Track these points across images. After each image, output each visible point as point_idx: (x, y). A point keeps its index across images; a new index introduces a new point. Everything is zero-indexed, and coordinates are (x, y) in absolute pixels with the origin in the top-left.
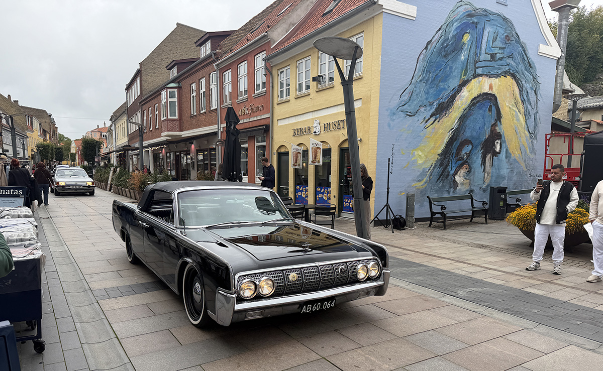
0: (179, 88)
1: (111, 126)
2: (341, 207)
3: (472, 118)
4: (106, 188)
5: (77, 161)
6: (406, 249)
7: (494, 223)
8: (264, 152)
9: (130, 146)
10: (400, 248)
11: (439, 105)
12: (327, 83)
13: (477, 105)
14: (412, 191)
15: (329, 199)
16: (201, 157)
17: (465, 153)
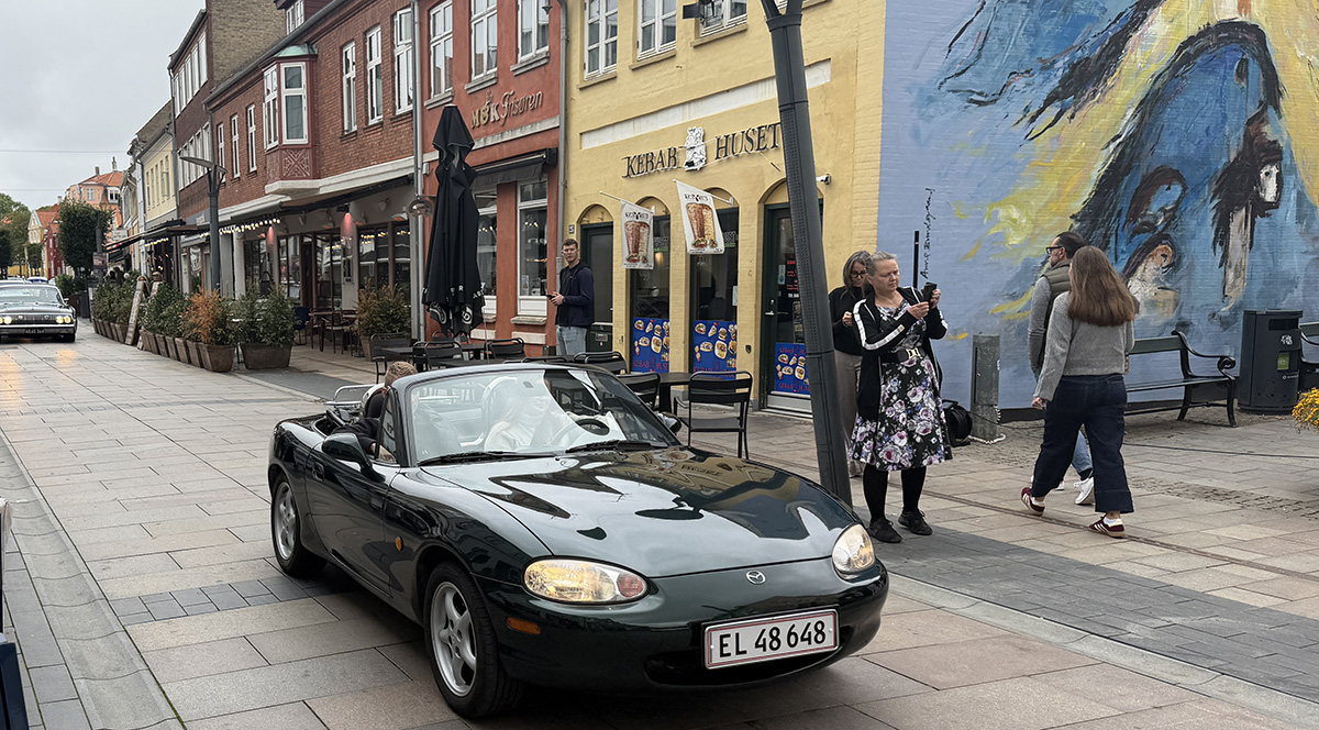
0: (312, 59)
1: (132, 168)
2: (770, 380)
3: (1181, 101)
4: (125, 335)
5: (45, 267)
6: (969, 503)
7: (1259, 422)
8: (542, 224)
9: (182, 223)
10: (950, 498)
11: (1073, 67)
12: (727, 19)
13: (1199, 60)
14: (990, 328)
15: (732, 355)
16: (368, 246)
17: (1161, 209)
